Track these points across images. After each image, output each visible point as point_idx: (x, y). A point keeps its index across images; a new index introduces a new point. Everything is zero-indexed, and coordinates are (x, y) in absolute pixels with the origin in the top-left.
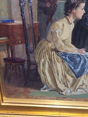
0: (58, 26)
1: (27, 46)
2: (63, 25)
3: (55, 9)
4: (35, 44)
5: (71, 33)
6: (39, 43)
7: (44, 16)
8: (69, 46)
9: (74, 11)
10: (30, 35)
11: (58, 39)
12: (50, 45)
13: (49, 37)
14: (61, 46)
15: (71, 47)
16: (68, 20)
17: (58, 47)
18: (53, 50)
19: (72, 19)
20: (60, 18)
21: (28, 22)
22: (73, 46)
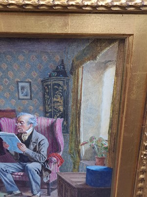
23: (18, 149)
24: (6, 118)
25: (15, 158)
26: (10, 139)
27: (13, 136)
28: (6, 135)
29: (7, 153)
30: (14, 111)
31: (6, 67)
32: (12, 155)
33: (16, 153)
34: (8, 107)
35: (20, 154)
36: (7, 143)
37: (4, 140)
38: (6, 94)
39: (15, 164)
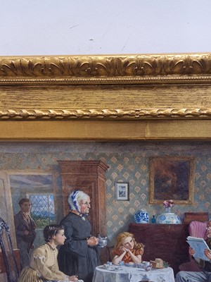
0: (40, 252)
1: (8, 275)
2: (46, 251)
3: (34, 236)
4: (18, 272)
5: (56, 257)
6: (23, 271)
7: (23, 243)
8: (57, 273)
9: (54, 237)
10: (11, 263)
11: (43, 266)
12: (35, 273)
13: (32, 264)
14: (48, 273)
15: (60, 274)
16: (50, 246)
17: (44, 274)
18: (39, 278)
19: (53, 245)
20: (41, 245)
21: (7, 250)
22: (62, 273)
23: (204, 256)
24: (197, 222)
25: (200, 266)
26: (198, 245)
27: (202, 241)
28: (194, 241)
29: (192, 260)
30: (206, 214)
31: (206, 169)
32: (197, 263)
33: (202, 260)
34: (201, 210)
35: (207, 262)
36: (194, 249)
37: (191, 246)
38: (202, 197)
39: (199, 273)
